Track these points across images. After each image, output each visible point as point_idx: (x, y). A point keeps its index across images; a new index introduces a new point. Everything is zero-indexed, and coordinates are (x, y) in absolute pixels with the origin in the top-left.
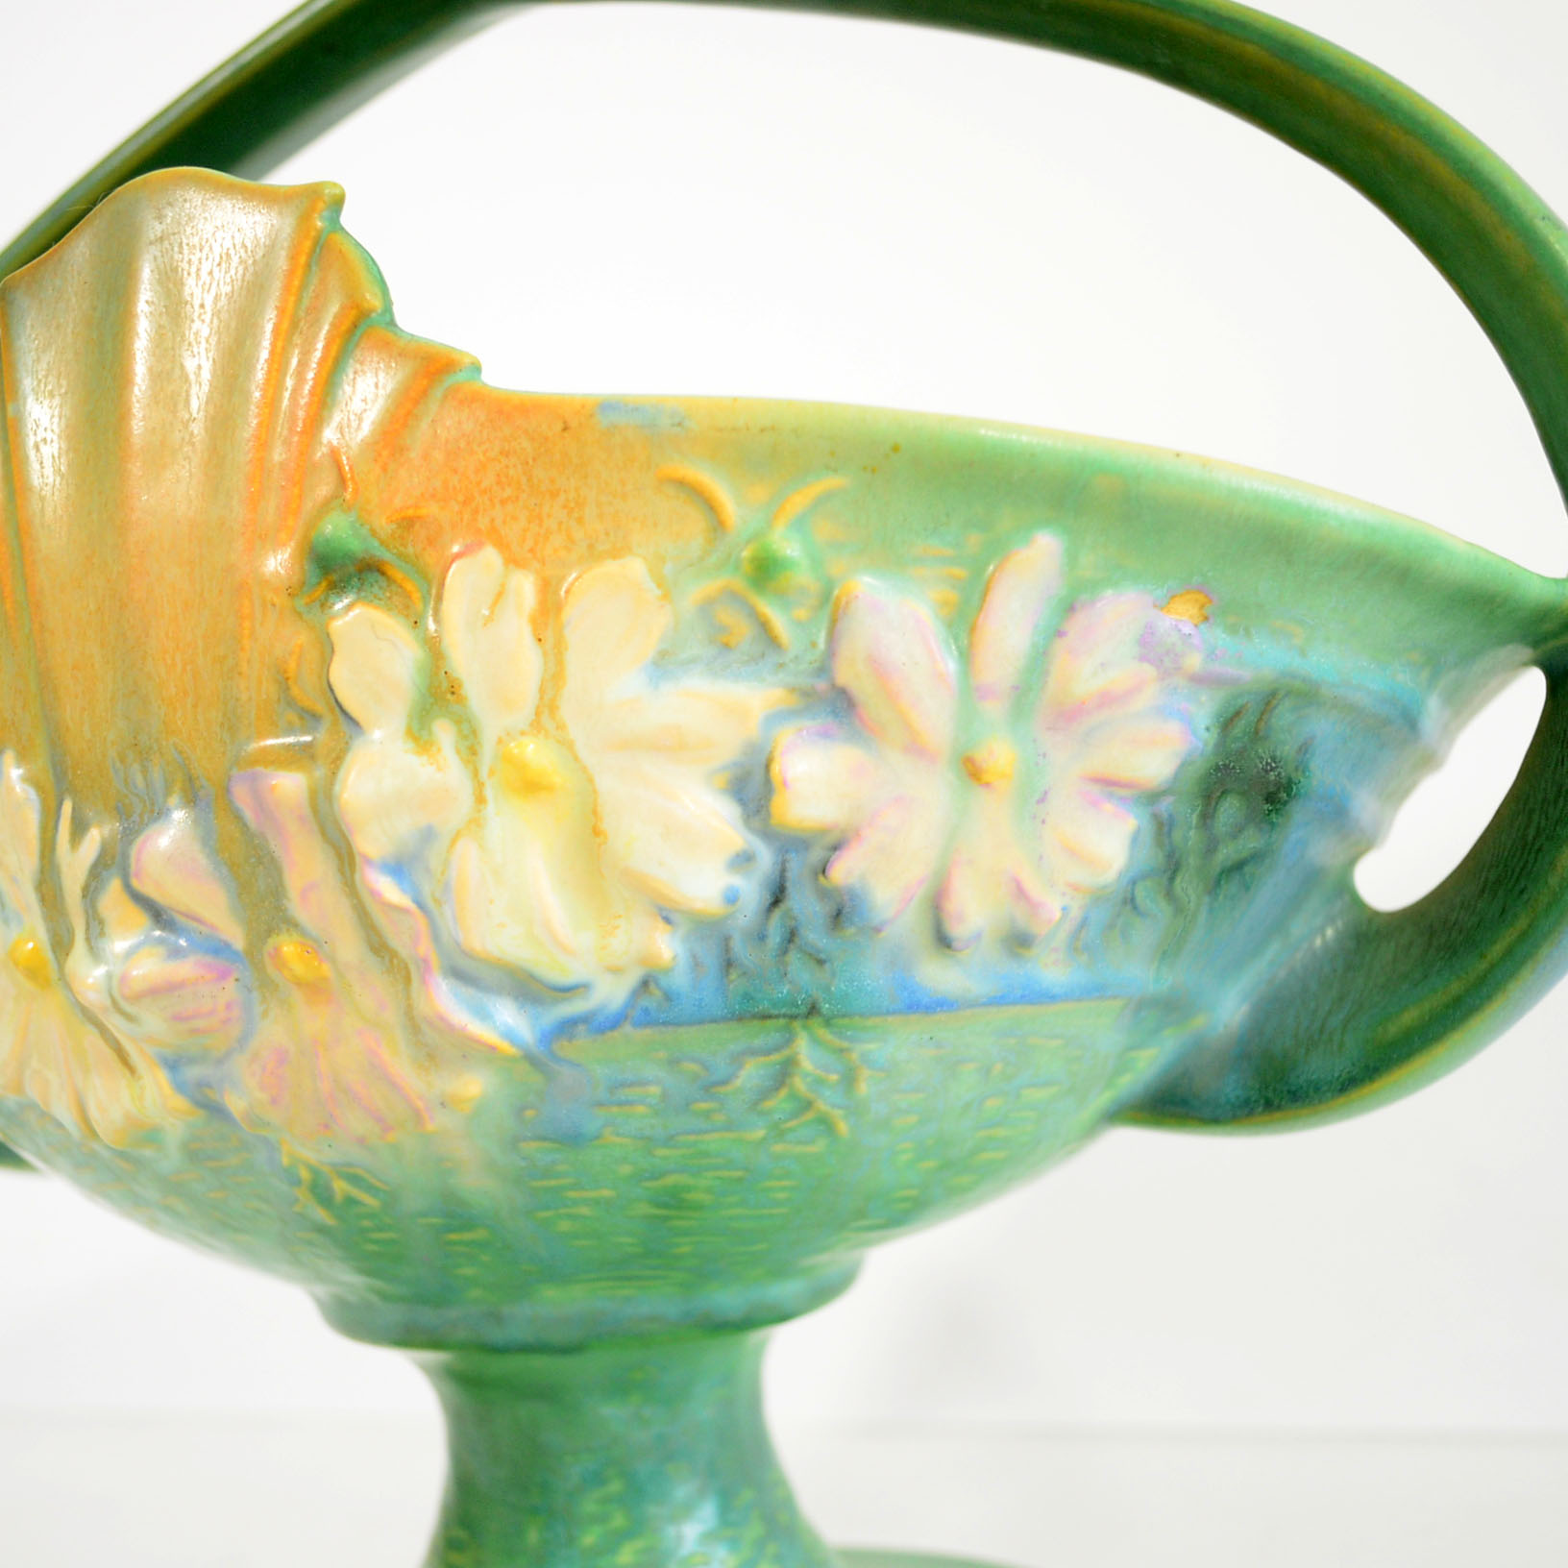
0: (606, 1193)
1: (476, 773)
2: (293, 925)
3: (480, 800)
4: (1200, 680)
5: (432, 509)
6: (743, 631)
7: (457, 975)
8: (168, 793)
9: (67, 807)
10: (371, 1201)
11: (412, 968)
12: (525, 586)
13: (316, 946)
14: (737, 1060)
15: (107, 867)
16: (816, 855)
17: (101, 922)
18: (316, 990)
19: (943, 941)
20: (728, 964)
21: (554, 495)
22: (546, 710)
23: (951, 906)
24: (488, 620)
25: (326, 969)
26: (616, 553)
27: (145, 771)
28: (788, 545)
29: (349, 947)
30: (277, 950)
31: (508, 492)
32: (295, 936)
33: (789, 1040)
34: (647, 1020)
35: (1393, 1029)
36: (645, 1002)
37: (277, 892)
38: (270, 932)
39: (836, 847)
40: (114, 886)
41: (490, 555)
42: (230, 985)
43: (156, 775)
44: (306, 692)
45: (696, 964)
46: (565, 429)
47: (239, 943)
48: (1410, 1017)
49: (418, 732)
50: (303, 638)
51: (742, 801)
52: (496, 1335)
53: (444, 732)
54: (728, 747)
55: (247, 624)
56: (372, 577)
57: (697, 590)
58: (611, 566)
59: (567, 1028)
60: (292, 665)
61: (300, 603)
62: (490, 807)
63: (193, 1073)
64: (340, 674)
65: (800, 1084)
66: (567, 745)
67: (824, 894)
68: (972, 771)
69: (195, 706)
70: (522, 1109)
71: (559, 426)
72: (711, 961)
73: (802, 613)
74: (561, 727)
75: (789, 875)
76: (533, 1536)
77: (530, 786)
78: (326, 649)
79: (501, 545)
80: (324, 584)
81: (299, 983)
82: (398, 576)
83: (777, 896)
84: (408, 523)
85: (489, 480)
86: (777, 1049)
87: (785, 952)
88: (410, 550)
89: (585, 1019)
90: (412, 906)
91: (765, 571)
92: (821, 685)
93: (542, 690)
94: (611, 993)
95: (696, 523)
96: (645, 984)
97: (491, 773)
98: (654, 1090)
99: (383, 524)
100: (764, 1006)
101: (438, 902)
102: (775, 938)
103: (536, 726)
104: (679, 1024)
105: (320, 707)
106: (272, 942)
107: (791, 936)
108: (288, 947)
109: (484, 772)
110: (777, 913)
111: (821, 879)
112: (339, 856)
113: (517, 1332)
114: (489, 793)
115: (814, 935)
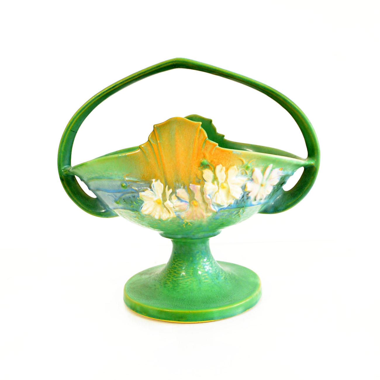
0: (217, 224)
1: (218, 186)
2: (195, 200)
3: (219, 189)
4: (280, 176)
5: (214, 160)
6: (244, 173)
7: (213, 205)
8: (181, 186)
9: (167, 186)
10: (191, 225)
11: (208, 204)
12: (224, 168)
13: (197, 201)
14: (235, 211)
15: (173, 193)
16: (247, 193)
17: (171, 199)
18: (196, 206)
19: (255, 200)
20: (237, 203)
21: (227, 159)
22: (226, 181)
23: (257, 197)
24: (220, 172)
25: (198, 204)
26: (233, 166)
27: (178, 183)
28: (249, 165)
29: (201, 202)
30: (193, 202)
31: (223, 159)
32: (195, 201)
33: (240, 209)
34: (229, 208)
35: (288, 205)
36: (229, 207)
37: (194, 196)
38: (192, 200)
39: (249, 193)
40: (174, 195)
41: (221, 165)
42: (187, 205)
43: (180, 184)
44: (199, 177)
45: (234, 203)
46: (229, 153)
47: (188, 201)
48: (290, 203)
49: (213, 182)
50: (199, 172)
51: (242, 189)
52: (194, 238)
53: (215, 182)
54: (242, 184)
55: (192, 170)
56: (207, 166)
57: (241, 169)
58: (233, 167)
59: (221, 209)
60: (198, 174)
61: (199, 168)
62: (220, 190)
63: (177, 213)
64: (204, 176)
65: (239, 213)
66: (228, 184)
67: (247, 196)
68: (262, 185)
69: (185, 177)
70: (213, 216)
71: (228, 153)
72: (236, 202)
73: (249, 171)
74: (227, 182)
75: (245, 195)
76: (191, 259)
77: (224, 188)
78: (202, 173)
79: (222, 164)
80: (202, 167)
81: (195, 205)
82: (211, 166)
83: (243, 197)
84: (212, 161)
85: (221, 158)
86: (239, 210)
87: (242, 202)
88: (212, 164)
89: (223, 208)
90: (210, 198)
91: (247, 168)
92: (251, 178)
93: (226, 179)
94: (226, 206)
95: (241, 163)
96: (229, 205)
97: (220, 186)
98: (226, 214)
99: (209, 161)
100: (239, 206)
101: (213, 198)
102: (241, 201)
103: (225, 182)
104: (232, 208)
105: (201, 179)
106: (192, 201)
107: (243, 200)
108: (194, 201)
109: (219, 186)
110: (243, 198)
111: (247, 195)
112: (202, 193)
113: (196, 237)
114: (220, 188)
115: (245, 200)
